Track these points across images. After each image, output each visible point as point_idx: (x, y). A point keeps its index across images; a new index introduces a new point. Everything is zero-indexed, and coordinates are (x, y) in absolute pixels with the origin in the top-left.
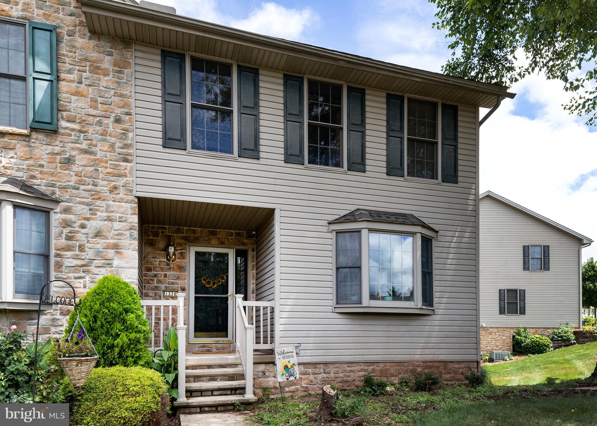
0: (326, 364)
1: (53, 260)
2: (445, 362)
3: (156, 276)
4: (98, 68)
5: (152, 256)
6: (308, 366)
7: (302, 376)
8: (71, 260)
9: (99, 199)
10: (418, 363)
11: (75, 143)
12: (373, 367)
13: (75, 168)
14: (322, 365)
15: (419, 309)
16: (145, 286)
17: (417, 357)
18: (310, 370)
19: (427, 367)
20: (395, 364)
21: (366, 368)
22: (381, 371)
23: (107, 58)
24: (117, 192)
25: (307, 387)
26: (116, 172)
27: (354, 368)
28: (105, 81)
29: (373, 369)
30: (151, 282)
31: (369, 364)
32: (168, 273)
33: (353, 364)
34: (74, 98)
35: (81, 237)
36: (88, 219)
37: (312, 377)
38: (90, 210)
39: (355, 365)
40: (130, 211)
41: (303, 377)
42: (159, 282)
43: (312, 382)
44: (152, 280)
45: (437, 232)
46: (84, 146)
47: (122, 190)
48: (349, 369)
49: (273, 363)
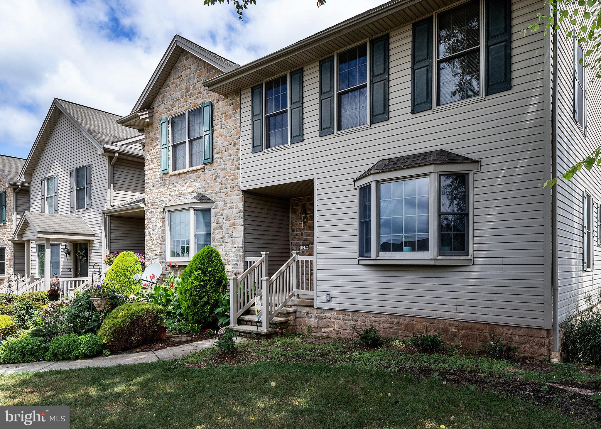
0: (353, 312)
2: (492, 326)
3: (297, 235)
5: (295, 221)
6: (339, 312)
7: (335, 321)
10: (452, 322)
12: (398, 320)
14: (350, 312)
15: (433, 261)
16: (291, 243)
17: (446, 315)
18: (341, 316)
19: (463, 328)
20: (422, 319)
21: (390, 320)
22: (407, 325)
25: (338, 331)
27: (380, 319)
29: (398, 323)
30: (294, 240)
31: (394, 316)
32: (304, 232)
33: (377, 315)
37: (342, 322)
39: (379, 316)
41: (336, 321)
42: (299, 239)
43: (341, 326)
44: (295, 238)
45: (477, 162)
48: (373, 319)
49: (313, 306)
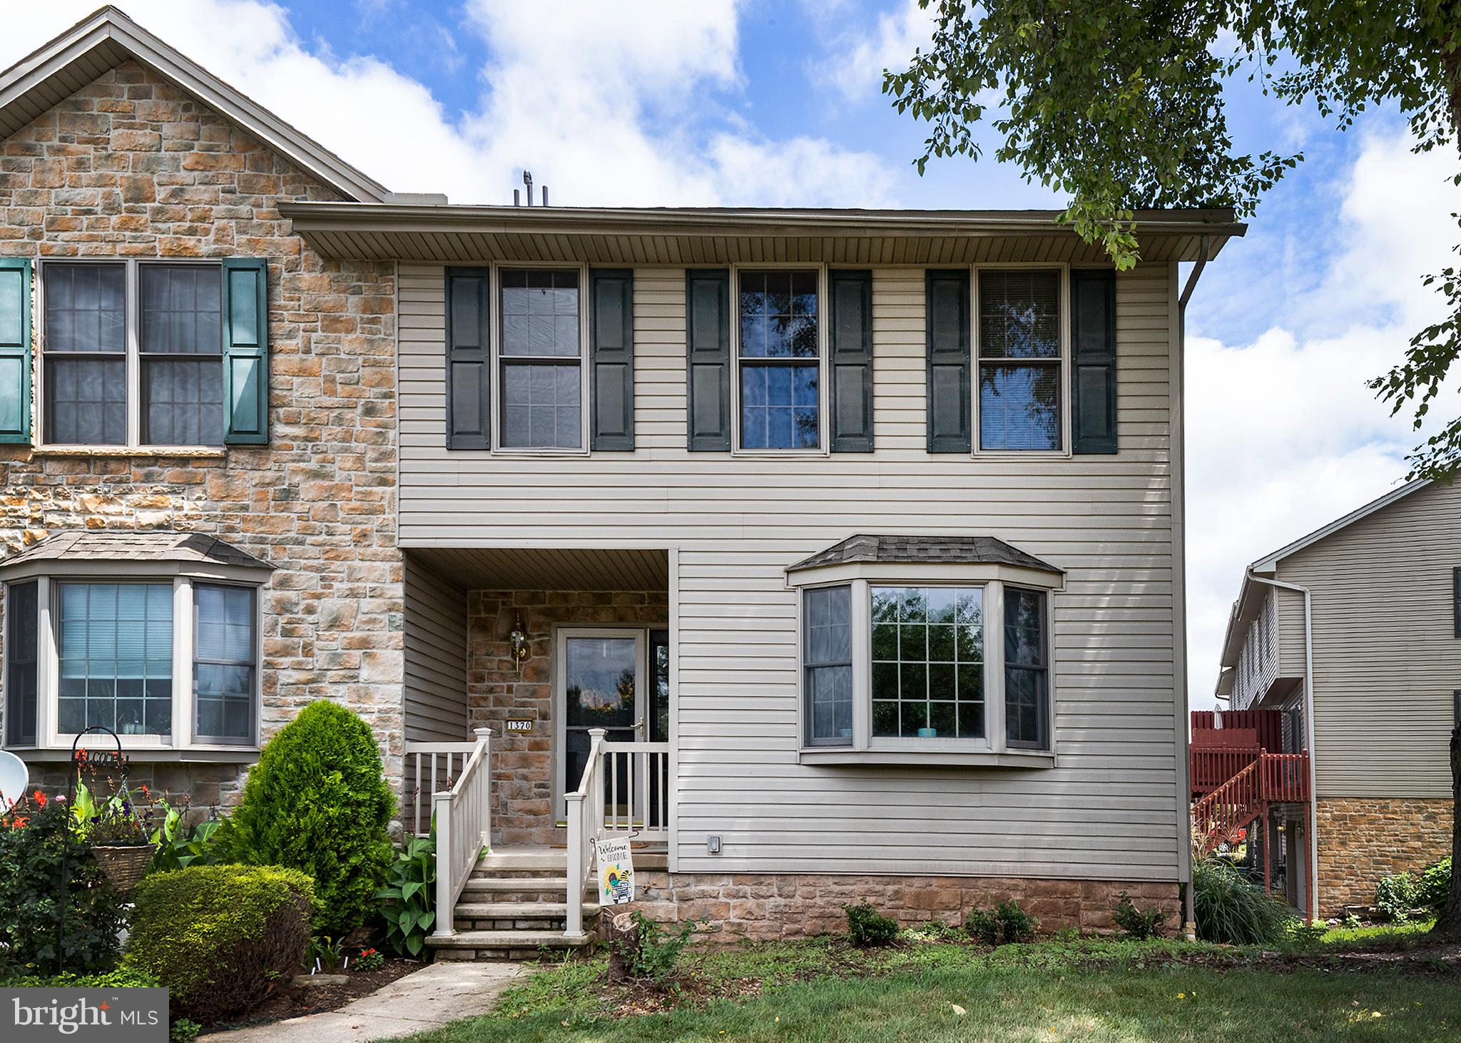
0: (783, 875)
1: (261, 672)
2: (1088, 882)
3: (491, 690)
4: (337, 320)
5: (484, 651)
6: (744, 879)
7: (729, 901)
8: (290, 672)
9: (336, 558)
10: (1014, 882)
11: (299, 461)
12: (896, 887)
13: (298, 506)
14: (774, 878)
15: (996, 757)
16: (471, 711)
17: (1005, 868)
18: (748, 889)
19: (1036, 892)
20: (951, 881)
21: (879, 888)
22: (917, 896)
23: (353, 299)
24: (367, 543)
25: (740, 924)
26: (366, 505)
27: (852, 887)
28: (349, 342)
29: (896, 892)
30: (482, 703)
31: (887, 879)
32: (515, 684)
33: (847, 878)
34: (296, 380)
35: (306, 629)
36: (318, 597)
37: (751, 903)
38: (322, 579)
39: (851, 880)
40: (389, 577)
41: (733, 902)
42: (498, 702)
43: (750, 913)
44: (485, 699)
45: (1061, 573)
46: (313, 465)
47: (376, 539)
48: (837, 888)
49: (665, 870)
